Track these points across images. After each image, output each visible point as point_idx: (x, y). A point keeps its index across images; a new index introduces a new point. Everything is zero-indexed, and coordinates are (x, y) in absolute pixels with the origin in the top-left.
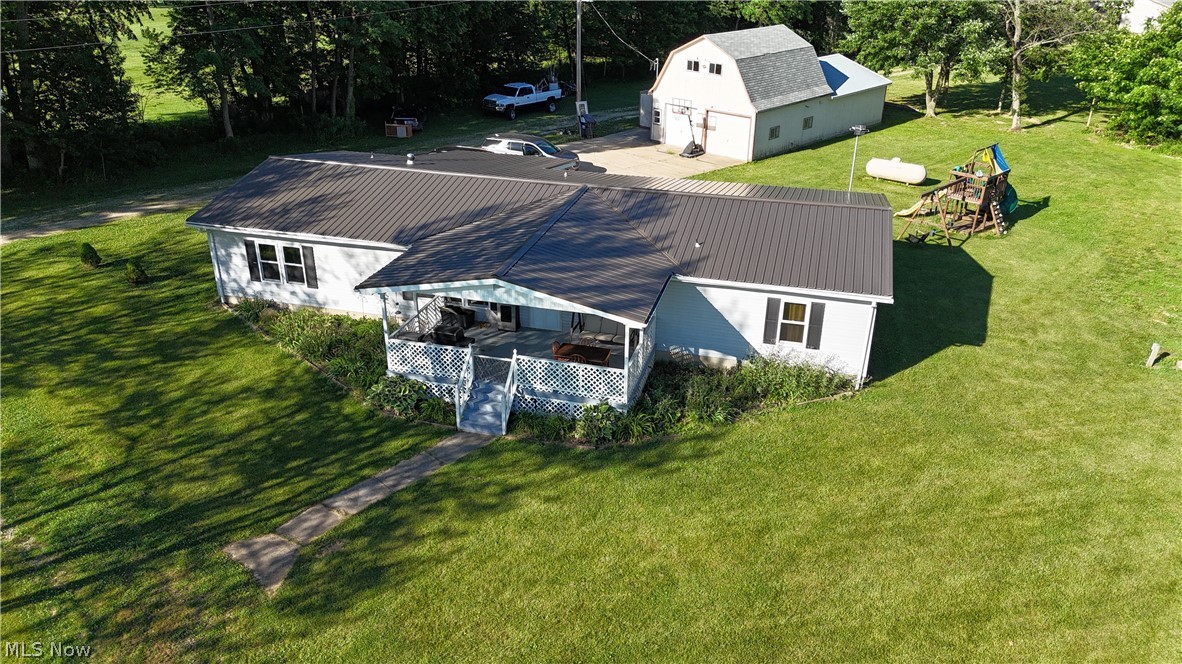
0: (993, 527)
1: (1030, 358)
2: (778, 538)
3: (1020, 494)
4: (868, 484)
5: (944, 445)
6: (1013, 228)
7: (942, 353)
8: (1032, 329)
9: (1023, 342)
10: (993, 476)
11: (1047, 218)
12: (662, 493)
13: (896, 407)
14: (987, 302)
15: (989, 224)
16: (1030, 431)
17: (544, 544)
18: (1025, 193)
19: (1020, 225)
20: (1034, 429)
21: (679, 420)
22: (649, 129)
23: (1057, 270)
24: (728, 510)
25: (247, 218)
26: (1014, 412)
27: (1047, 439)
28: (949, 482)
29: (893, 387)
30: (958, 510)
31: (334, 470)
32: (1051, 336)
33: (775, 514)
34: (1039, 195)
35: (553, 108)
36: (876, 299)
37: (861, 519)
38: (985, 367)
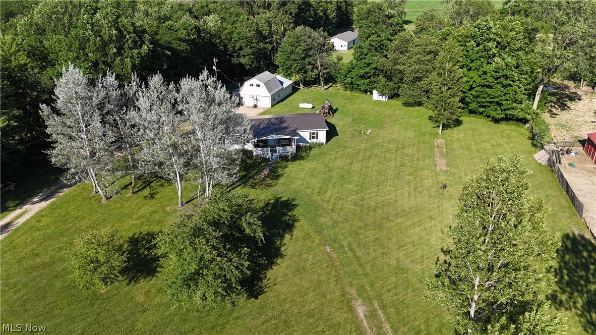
1: (346, 136)
2: (325, 162)
5: (340, 149)
7: (334, 138)
9: (344, 134)
11: (339, 112)
14: (336, 129)
15: (330, 115)
18: (334, 108)
19: (335, 114)
20: (350, 145)
23: (344, 122)
24: (317, 161)
26: (347, 143)
29: (329, 143)
32: (348, 133)
33: (323, 160)
36: (326, 129)
37: (334, 158)
38: (339, 139)
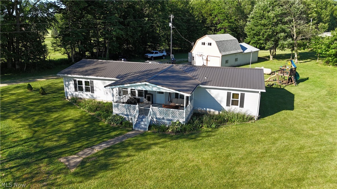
0: (302, 156)
1: (308, 114)
2: (233, 158)
3: (310, 147)
4: (261, 144)
5: (284, 134)
6: (299, 84)
7: (281, 112)
8: (308, 107)
9: (305, 110)
10: (301, 142)
11: (309, 82)
12: (196, 146)
13: (268, 125)
14: (293, 101)
15: (291, 83)
16: (311, 131)
17: (159, 158)
18: (301, 77)
19: (300, 84)
20: (312, 131)
21: (201, 127)
22: (191, 62)
23: (313, 94)
24: (217, 150)
25: (74, 73)
26: (305, 126)
27: (316, 133)
28: (287, 144)
29: (267, 120)
30: (290, 151)
31: (95, 139)
33: (232, 152)
34: (305, 77)
35: (164, 58)
36: (260, 91)
37: (259, 153)
38: (294, 116)
